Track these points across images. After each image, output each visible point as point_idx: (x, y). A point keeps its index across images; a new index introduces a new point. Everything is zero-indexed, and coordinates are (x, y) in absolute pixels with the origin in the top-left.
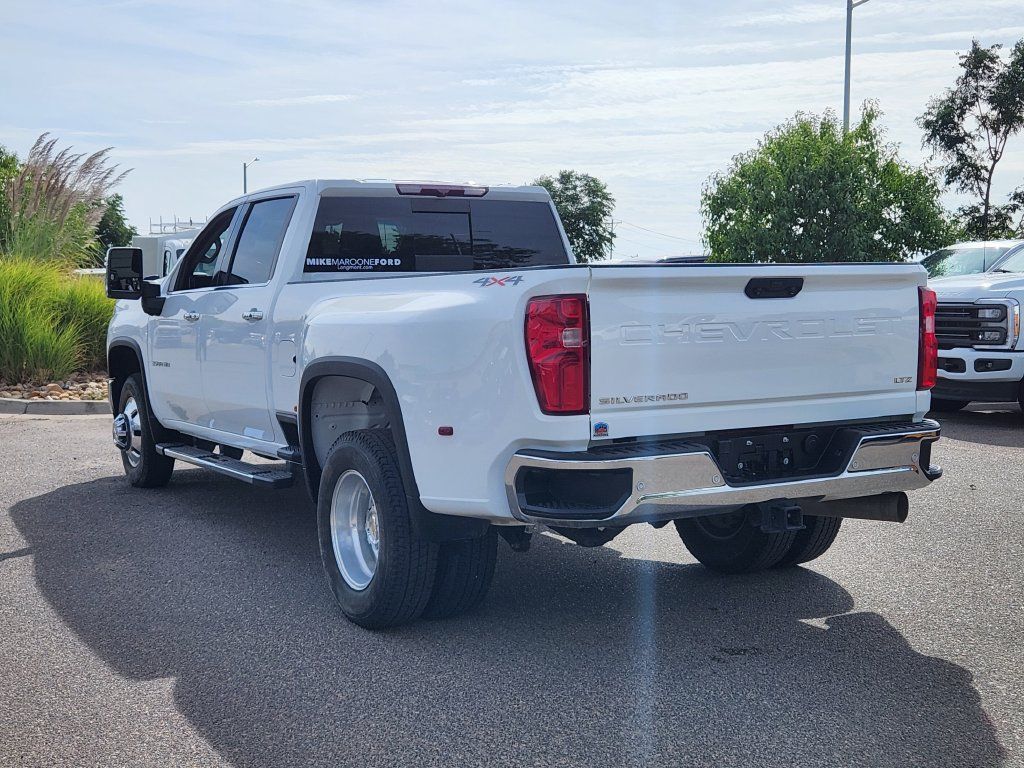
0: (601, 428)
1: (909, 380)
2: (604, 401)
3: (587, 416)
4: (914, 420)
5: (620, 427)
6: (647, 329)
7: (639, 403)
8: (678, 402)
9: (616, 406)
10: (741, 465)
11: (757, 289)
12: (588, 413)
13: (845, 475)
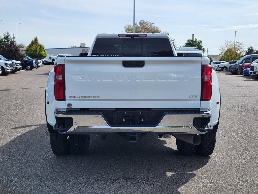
0: (70, 105)
1: (196, 96)
2: (70, 97)
3: (64, 101)
4: (201, 111)
5: (76, 105)
6: (85, 76)
7: (83, 98)
8: (97, 99)
9: (74, 99)
10: (124, 120)
11: (126, 64)
12: (65, 100)
13: (158, 127)
